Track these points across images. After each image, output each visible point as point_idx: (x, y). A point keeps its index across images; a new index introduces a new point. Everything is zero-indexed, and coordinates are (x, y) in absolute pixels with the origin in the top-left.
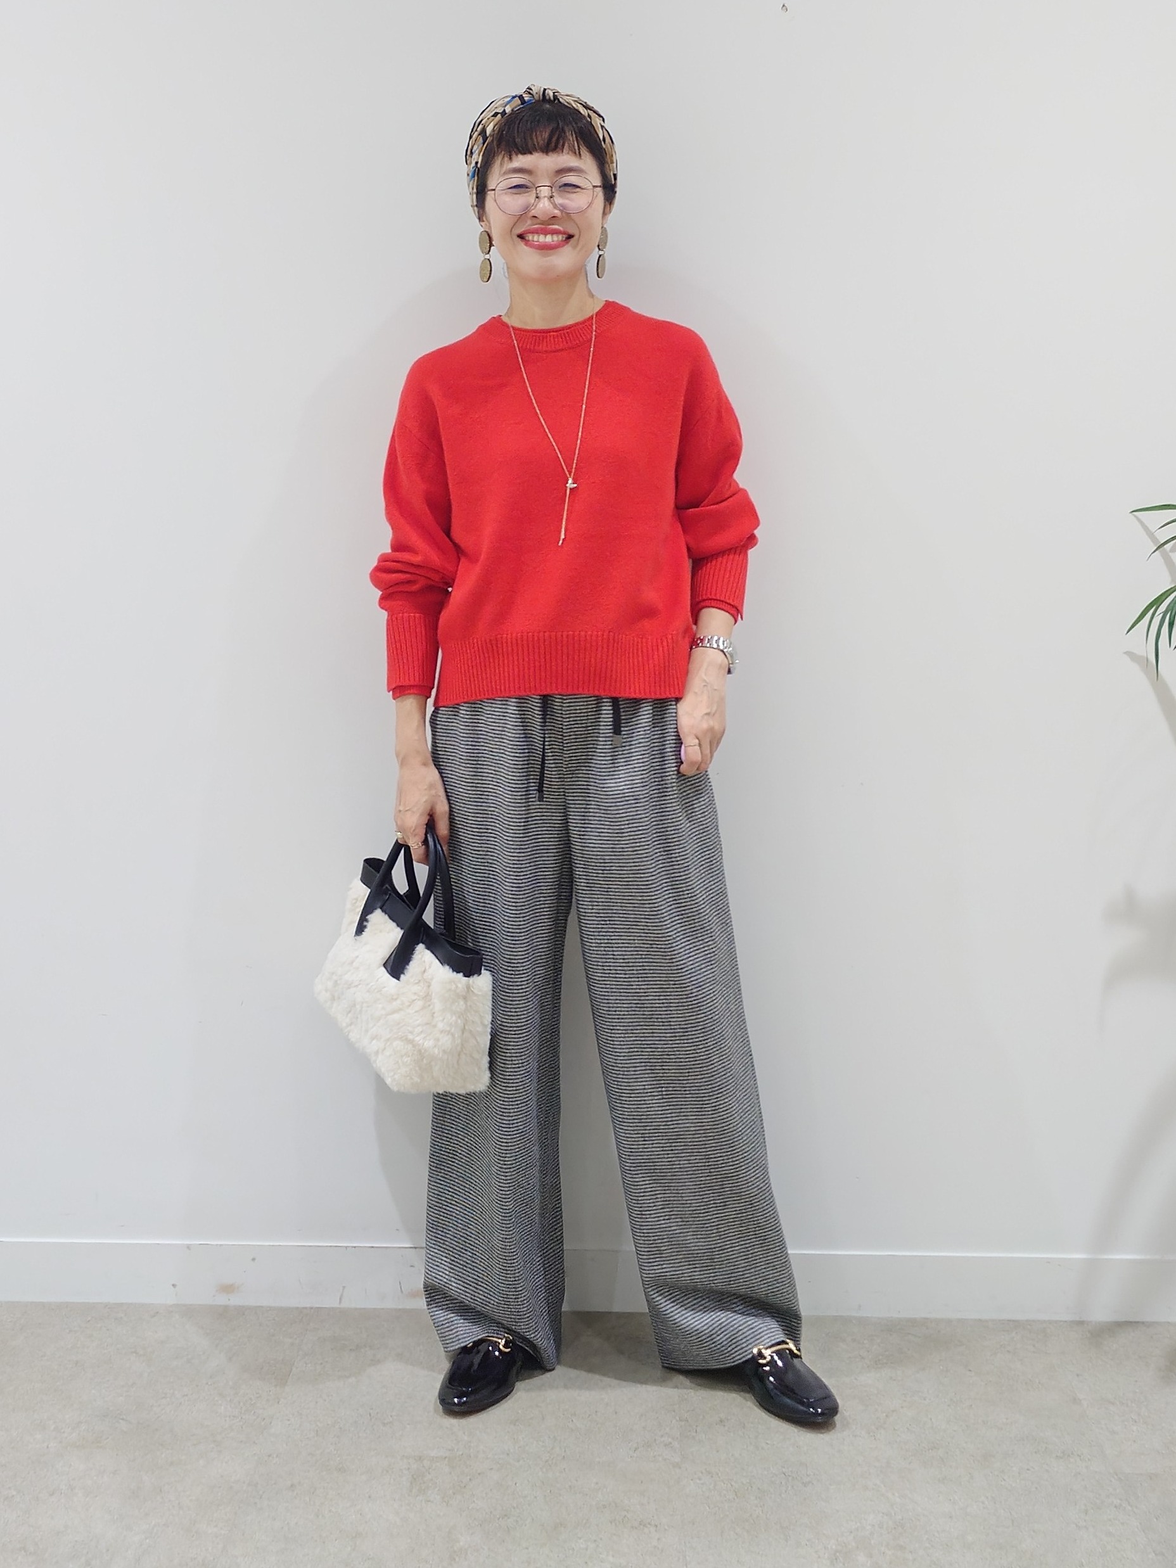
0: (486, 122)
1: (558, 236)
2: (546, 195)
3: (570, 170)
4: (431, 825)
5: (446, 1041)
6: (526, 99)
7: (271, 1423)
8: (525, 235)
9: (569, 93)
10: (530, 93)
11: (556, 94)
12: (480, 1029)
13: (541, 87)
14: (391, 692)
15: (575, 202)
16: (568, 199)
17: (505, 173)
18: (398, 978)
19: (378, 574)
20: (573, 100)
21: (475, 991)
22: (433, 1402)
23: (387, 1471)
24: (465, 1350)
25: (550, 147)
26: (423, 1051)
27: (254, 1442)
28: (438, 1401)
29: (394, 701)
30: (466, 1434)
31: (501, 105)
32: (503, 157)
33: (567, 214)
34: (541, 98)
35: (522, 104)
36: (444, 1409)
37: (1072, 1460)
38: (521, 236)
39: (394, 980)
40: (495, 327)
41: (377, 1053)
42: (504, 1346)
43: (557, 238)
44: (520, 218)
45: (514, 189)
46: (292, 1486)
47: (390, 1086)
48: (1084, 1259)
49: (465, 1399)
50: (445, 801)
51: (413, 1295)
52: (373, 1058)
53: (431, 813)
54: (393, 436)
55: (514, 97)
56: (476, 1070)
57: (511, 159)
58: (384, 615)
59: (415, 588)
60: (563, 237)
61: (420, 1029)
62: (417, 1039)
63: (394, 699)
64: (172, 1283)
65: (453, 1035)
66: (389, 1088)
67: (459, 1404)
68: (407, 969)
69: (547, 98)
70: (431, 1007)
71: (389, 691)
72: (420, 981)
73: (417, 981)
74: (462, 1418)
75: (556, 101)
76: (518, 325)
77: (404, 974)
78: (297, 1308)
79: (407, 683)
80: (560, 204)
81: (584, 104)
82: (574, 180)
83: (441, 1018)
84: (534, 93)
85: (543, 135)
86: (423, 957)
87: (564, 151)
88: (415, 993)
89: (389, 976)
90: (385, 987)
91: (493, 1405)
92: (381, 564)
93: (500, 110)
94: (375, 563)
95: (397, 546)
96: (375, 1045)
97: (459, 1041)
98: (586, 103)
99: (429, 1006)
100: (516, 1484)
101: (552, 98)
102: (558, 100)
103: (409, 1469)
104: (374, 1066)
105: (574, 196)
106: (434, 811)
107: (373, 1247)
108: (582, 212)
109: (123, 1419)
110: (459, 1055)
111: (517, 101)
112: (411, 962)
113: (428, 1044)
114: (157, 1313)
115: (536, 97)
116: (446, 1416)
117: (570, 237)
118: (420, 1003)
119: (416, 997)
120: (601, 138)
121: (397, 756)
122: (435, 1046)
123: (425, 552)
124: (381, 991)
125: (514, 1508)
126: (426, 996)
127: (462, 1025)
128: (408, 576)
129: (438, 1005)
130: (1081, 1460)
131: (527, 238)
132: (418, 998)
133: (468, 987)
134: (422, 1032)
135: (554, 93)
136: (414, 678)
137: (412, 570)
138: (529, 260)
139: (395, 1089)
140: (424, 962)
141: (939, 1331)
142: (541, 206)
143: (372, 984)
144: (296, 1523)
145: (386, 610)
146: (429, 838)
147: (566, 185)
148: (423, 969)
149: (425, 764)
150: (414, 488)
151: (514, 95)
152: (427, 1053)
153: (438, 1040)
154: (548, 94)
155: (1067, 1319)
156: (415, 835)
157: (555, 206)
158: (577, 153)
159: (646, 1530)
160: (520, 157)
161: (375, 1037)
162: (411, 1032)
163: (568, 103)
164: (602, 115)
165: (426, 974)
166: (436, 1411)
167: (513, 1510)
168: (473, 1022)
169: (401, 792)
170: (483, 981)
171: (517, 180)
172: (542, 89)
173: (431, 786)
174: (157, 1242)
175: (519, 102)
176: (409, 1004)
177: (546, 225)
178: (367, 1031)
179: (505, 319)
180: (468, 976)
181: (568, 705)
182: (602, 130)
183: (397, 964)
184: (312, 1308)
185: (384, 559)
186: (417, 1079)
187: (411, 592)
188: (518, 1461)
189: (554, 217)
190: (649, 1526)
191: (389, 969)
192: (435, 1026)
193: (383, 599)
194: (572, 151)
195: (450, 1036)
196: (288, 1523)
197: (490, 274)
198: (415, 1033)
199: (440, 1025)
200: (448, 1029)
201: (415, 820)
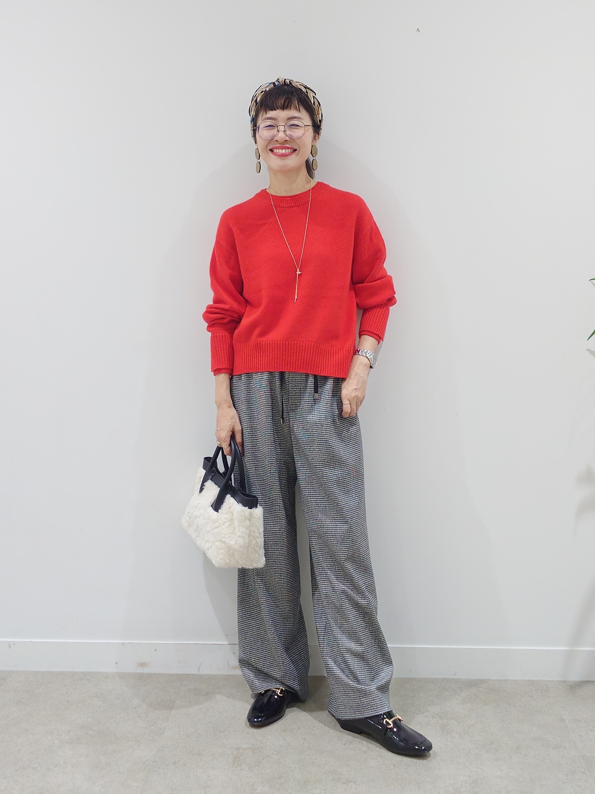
0: (258, 96)
1: (288, 150)
2: (283, 130)
3: (294, 118)
4: (233, 437)
5: (241, 541)
6: (276, 84)
7: (164, 731)
8: (273, 150)
9: (298, 81)
10: (278, 81)
11: (291, 81)
12: (257, 535)
13: (283, 79)
14: (213, 372)
15: (297, 133)
16: (293, 132)
17: (264, 120)
18: (217, 511)
19: (208, 315)
20: (299, 84)
21: (255, 516)
22: (245, 720)
23: (222, 755)
24: (261, 694)
25: (284, 107)
26: (230, 546)
27: (156, 741)
28: (247, 720)
29: (215, 377)
30: (261, 736)
31: (265, 88)
32: (263, 112)
33: (292, 139)
34: (283, 83)
35: (274, 86)
36: (250, 724)
37: (560, 749)
38: (271, 150)
39: (216, 512)
40: (263, 194)
41: (208, 549)
42: (280, 693)
43: (288, 151)
44: (270, 141)
45: (268, 127)
46: (175, 762)
47: (215, 564)
48: (566, 650)
49: (260, 719)
50: (240, 425)
51: (234, 668)
52: (206, 552)
53: (233, 431)
54: (214, 248)
55: (271, 83)
56: (257, 555)
57: (266, 113)
58: (210, 334)
59: (226, 321)
60: (291, 151)
61: (228, 535)
62: (227, 540)
63: (215, 376)
64: (115, 662)
65: (244, 538)
66: (214, 566)
67: (257, 721)
68: (222, 507)
69: (286, 83)
70: (234, 525)
71: (212, 372)
72: (228, 512)
73: (227, 513)
74: (258, 729)
75: (291, 85)
76: (273, 194)
77: (220, 509)
78: (177, 674)
79: (222, 367)
80: (289, 135)
81: (305, 86)
82: (296, 123)
83: (238, 530)
84: (280, 81)
85: (281, 101)
86: (229, 500)
87: (291, 108)
88: (226, 519)
89: (213, 510)
90: (211, 516)
91: (274, 722)
92: (207, 310)
93: (264, 90)
94: (205, 310)
95: (216, 301)
96: (208, 545)
97: (247, 541)
98: (306, 86)
99: (233, 524)
100: (285, 761)
101: (289, 84)
102: (292, 84)
103: (232, 754)
104: (207, 555)
105: (296, 130)
106: (234, 430)
107: (214, 644)
108: (300, 138)
109: (91, 729)
110: (248, 548)
111: (272, 85)
112: (224, 504)
113: (232, 543)
114: (108, 677)
115: (281, 83)
116: (251, 728)
117: (295, 150)
118: (227, 524)
119: (225, 520)
120: (313, 102)
121: (216, 403)
122: (236, 544)
123: (230, 303)
124: (209, 518)
125: (284, 773)
126: (231, 520)
127: (249, 533)
128: (221, 315)
129: (236, 524)
130: (565, 749)
131: (274, 151)
132: (227, 521)
133: (251, 514)
134: (229, 537)
135: (289, 81)
136: (225, 365)
137: (222, 312)
138: (275, 162)
139: (217, 566)
140: (230, 503)
141: (495, 686)
142: (280, 135)
143: (206, 515)
144: (177, 781)
145: (211, 332)
146: (232, 443)
147: (292, 125)
148: (230, 506)
149: (230, 407)
150: (225, 272)
151: (271, 82)
152: (232, 547)
153: (237, 541)
154: (287, 82)
155: (558, 680)
156: (225, 441)
157: (286, 135)
158: (298, 109)
159: (350, 784)
160: (271, 112)
161: (207, 541)
162: (224, 538)
163: (296, 86)
164: (314, 91)
165: (231, 509)
166: (246, 725)
167: (284, 774)
168: (254, 531)
169: (218, 421)
170: (258, 511)
171: (269, 123)
172: (284, 79)
173: (233, 417)
174: (108, 642)
175: (273, 86)
176: (223, 523)
177: (283, 144)
178: (204, 539)
179: (268, 191)
180: (251, 509)
181: (292, 377)
182: (314, 99)
183: (217, 505)
184: (184, 674)
185: (209, 307)
186: (228, 561)
187: (224, 323)
188: (287, 750)
189: (286, 140)
190: (351, 782)
191: (213, 507)
192: (236, 534)
193: (208, 327)
194: (295, 109)
195: (243, 539)
196: (173, 781)
197: (260, 169)
198: (226, 538)
199: (238, 533)
200: (242, 535)
201: (225, 434)
